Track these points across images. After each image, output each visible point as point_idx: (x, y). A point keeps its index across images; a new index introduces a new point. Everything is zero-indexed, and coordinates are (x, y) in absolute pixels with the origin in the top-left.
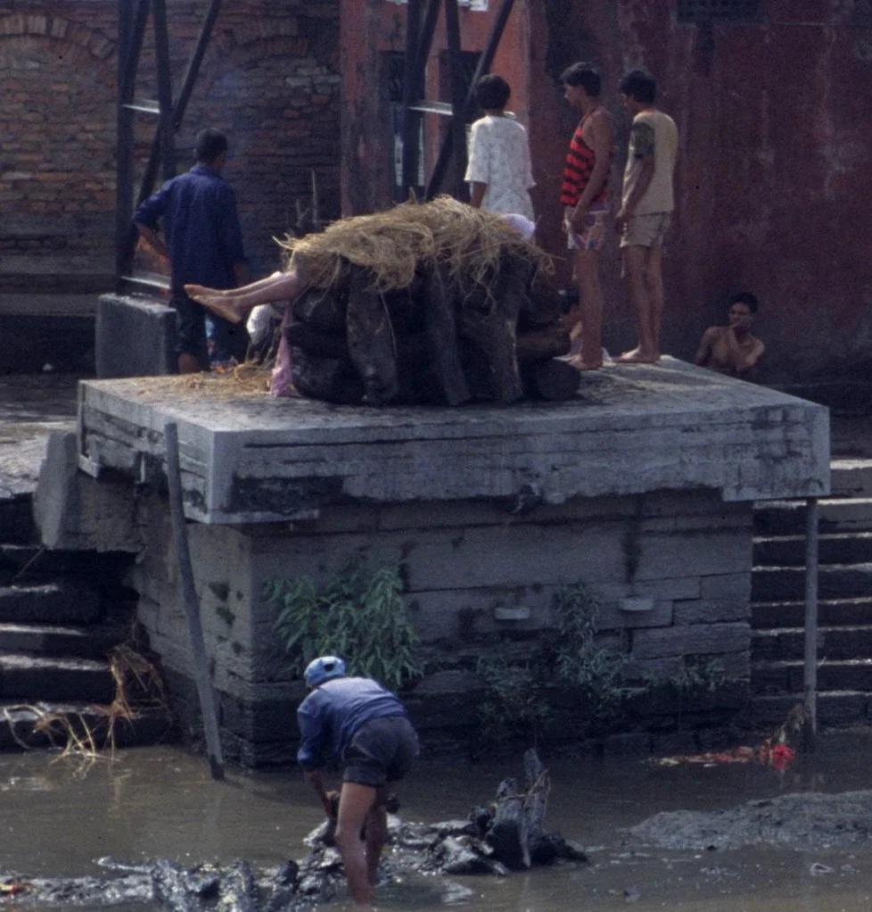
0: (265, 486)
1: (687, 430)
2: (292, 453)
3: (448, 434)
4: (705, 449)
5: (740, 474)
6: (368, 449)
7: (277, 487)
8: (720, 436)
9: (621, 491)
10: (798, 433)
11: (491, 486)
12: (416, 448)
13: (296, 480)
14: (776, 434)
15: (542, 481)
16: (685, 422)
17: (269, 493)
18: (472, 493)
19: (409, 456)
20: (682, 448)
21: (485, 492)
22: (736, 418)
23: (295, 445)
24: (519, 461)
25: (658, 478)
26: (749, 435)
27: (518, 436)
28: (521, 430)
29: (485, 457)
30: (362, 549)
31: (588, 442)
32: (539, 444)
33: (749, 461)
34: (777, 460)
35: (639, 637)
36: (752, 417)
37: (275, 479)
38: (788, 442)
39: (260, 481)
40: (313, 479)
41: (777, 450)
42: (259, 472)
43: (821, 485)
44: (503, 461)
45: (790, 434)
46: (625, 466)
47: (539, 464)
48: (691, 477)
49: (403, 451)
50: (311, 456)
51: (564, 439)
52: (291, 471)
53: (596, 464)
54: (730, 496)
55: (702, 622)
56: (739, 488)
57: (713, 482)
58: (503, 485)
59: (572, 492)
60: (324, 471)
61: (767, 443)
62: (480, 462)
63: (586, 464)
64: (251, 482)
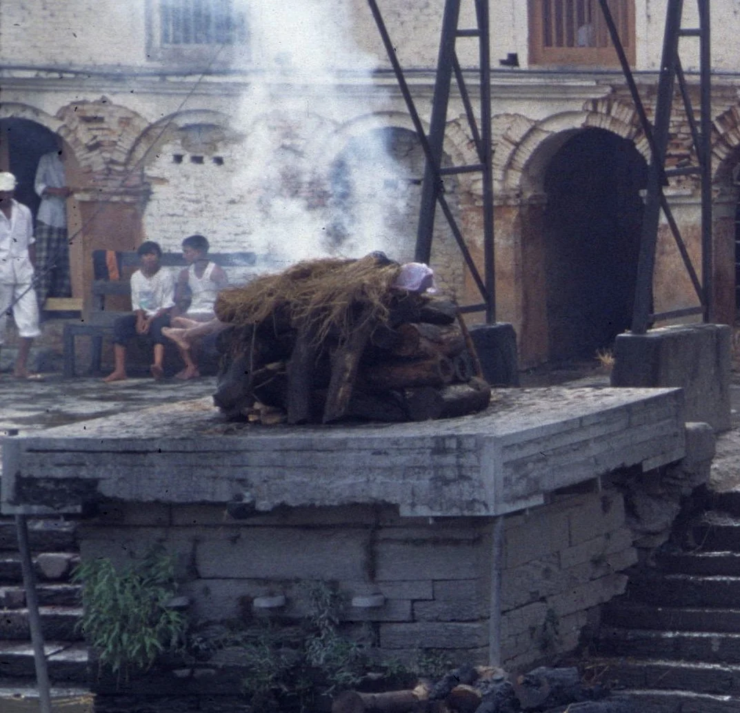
0: (42, 484)
1: (377, 453)
2: (60, 457)
3: (181, 448)
4: (390, 470)
5: (413, 494)
6: (119, 458)
7: (51, 486)
8: (402, 460)
9: (317, 503)
10: (470, 460)
11: (213, 494)
12: (155, 458)
13: (64, 480)
14: (450, 459)
15: (254, 491)
16: (376, 445)
17: (45, 489)
18: (198, 498)
19: (152, 465)
20: (371, 469)
21: (208, 498)
22: (418, 444)
23: (63, 451)
24: (239, 473)
25: (347, 493)
26: (426, 459)
27: (238, 452)
28: (240, 447)
29: (210, 467)
30: (161, 540)
31: (295, 459)
32: (254, 459)
33: (424, 482)
34: (447, 482)
35: (384, 630)
36: (433, 445)
37: (49, 479)
38: (460, 467)
39: (37, 480)
40: (76, 480)
41: (450, 474)
42: (37, 472)
43: (486, 505)
44: (225, 472)
45: (462, 460)
46: (322, 481)
47: (254, 476)
48: (374, 494)
49: (146, 460)
50: (76, 461)
51: (274, 455)
52: (59, 473)
53: (298, 479)
54: (405, 512)
55: (438, 620)
56: (413, 505)
57: (393, 499)
58: (223, 493)
59: (277, 501)
60: (84, 473)
61: (442, 467)
62: (208, 472)
63: (292, 478)
64: (31, 481)
